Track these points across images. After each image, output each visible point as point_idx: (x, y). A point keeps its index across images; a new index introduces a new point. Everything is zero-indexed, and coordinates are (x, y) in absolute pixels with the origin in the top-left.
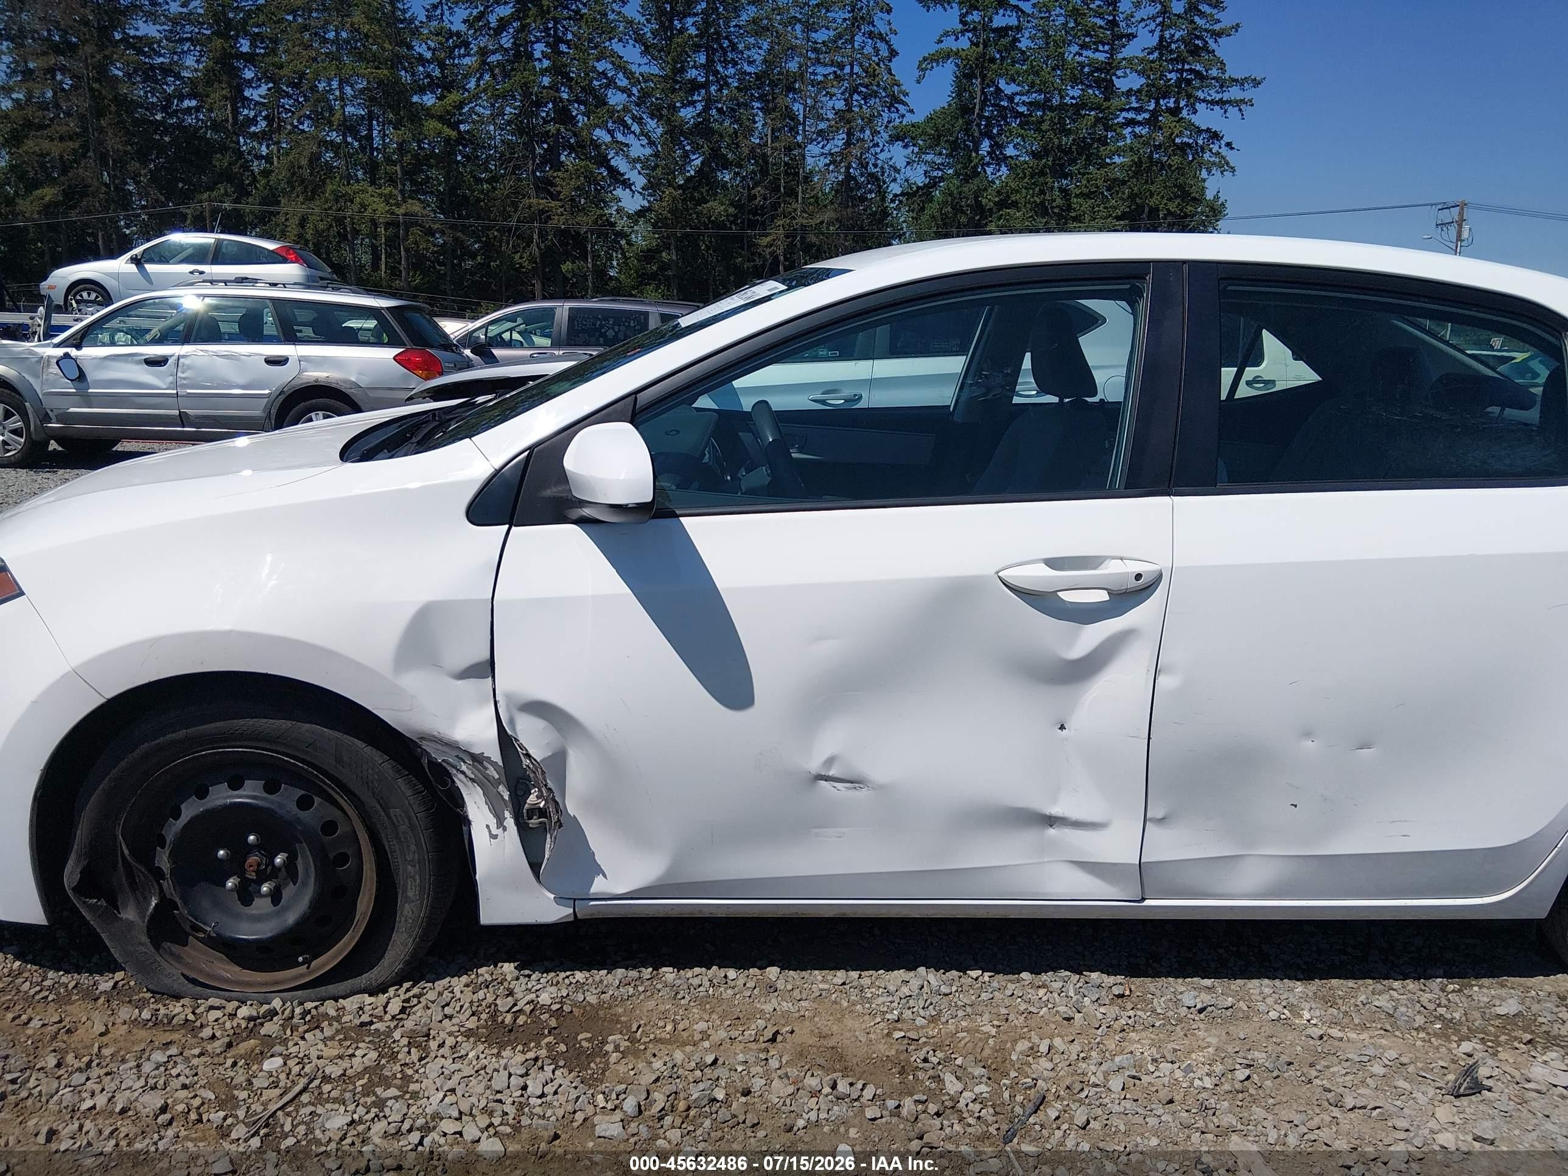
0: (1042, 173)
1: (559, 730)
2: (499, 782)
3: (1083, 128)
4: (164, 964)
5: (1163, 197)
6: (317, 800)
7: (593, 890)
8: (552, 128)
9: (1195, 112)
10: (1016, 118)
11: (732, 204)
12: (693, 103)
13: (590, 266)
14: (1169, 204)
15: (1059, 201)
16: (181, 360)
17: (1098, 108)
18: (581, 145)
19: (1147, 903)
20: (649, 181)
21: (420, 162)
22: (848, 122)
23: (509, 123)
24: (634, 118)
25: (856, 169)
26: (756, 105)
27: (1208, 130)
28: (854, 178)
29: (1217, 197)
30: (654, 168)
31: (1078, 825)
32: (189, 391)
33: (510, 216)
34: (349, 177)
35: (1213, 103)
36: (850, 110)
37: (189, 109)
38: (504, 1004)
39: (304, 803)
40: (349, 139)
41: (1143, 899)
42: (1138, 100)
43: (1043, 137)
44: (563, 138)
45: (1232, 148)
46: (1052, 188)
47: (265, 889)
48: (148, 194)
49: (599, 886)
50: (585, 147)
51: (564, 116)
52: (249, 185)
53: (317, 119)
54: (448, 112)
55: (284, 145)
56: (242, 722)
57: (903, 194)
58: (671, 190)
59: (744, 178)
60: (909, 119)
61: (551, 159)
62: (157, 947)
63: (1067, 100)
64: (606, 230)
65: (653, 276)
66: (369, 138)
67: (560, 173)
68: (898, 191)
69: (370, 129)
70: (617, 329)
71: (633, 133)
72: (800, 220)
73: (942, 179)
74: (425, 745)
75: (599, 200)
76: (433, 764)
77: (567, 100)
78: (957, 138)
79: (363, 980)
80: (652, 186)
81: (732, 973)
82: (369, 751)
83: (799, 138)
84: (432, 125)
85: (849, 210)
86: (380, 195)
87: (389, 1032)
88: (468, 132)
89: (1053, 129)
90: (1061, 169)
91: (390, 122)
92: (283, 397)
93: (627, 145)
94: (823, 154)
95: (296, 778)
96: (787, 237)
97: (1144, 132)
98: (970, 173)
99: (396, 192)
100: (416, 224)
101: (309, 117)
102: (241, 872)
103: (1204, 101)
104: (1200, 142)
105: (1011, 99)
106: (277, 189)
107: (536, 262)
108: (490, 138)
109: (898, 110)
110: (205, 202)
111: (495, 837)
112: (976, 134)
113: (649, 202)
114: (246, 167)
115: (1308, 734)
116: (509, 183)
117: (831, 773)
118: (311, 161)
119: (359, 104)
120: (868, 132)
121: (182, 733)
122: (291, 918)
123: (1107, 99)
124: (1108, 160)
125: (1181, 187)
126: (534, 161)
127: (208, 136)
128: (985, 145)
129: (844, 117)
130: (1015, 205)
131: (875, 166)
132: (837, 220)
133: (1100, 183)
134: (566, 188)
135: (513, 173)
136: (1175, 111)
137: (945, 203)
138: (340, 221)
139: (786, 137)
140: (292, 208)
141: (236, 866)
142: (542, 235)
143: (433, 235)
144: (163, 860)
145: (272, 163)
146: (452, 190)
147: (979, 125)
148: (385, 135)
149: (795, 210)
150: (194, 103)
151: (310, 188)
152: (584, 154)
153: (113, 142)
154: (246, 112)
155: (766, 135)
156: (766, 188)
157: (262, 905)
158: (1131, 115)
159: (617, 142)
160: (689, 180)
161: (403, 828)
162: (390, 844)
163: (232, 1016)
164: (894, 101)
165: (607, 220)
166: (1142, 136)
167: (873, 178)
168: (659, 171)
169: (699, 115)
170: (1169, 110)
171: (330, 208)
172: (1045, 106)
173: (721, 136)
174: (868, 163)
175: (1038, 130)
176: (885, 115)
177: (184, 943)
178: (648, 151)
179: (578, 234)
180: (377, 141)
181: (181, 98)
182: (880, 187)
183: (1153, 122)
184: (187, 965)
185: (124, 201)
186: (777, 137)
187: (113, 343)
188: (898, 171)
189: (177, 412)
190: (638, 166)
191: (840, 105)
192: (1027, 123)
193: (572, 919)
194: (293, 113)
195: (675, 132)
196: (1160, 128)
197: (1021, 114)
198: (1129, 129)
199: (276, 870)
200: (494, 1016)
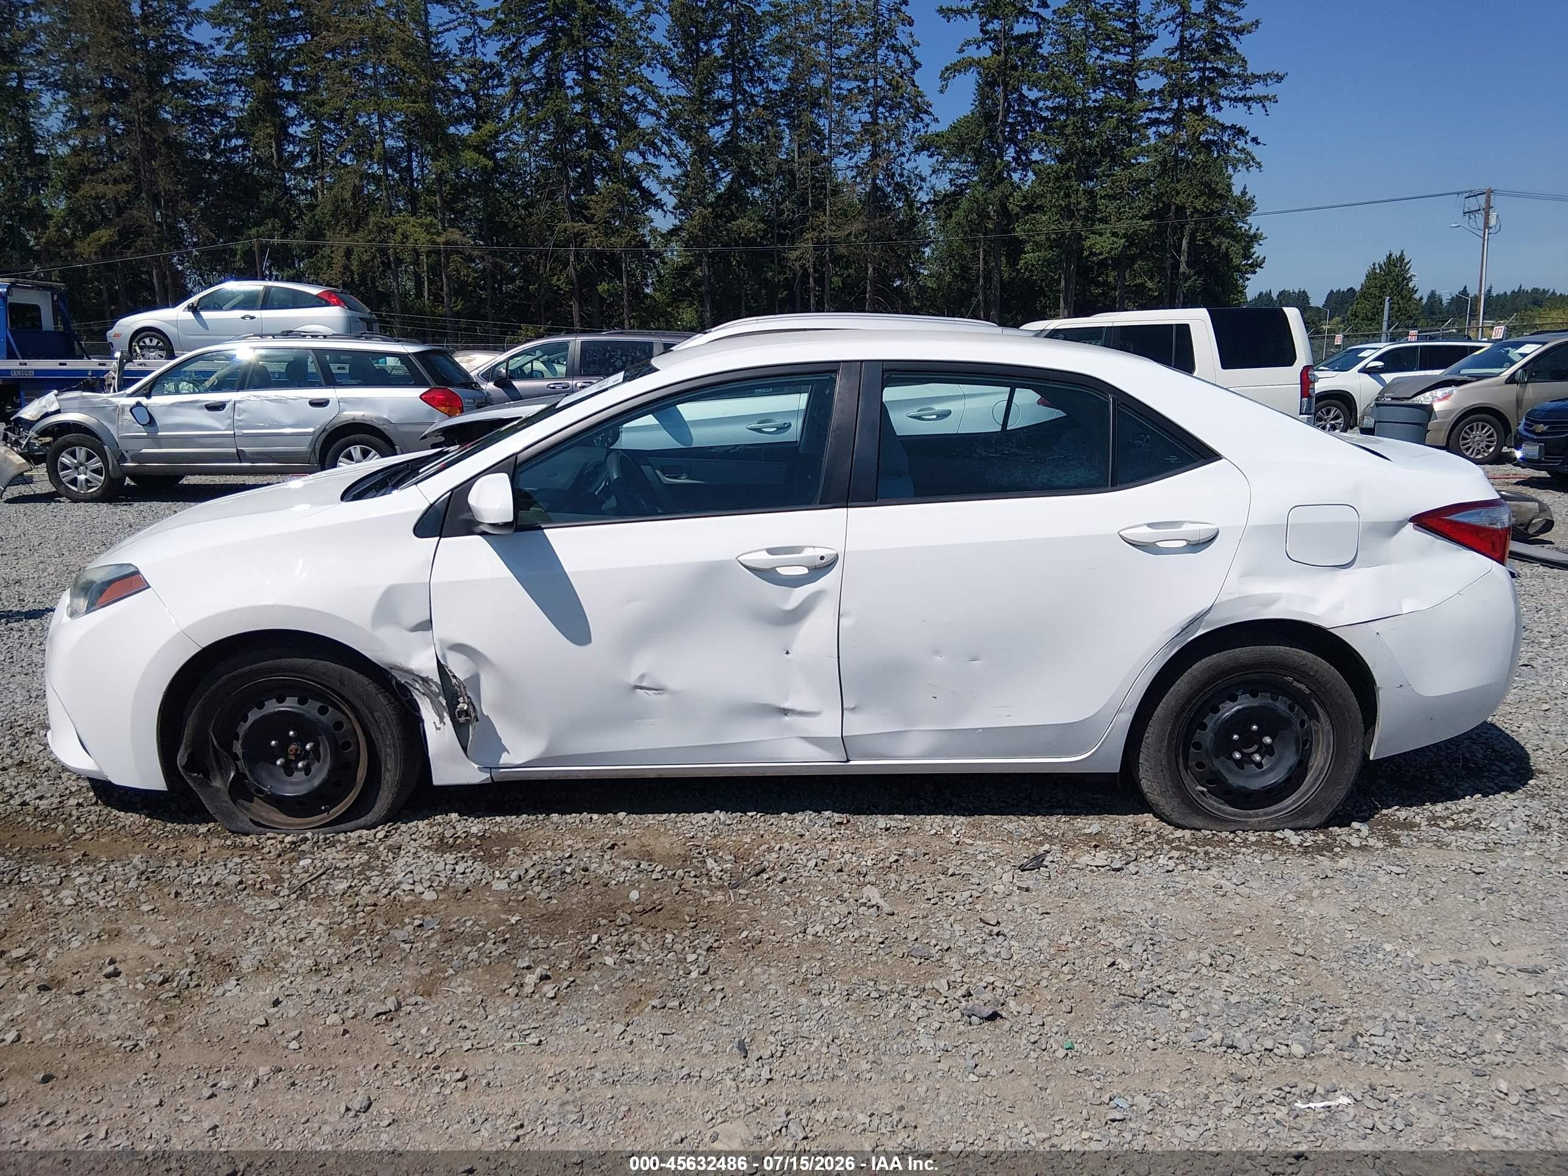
0: (1067, 177)
1: (473, 660)
2: (439, 694)
3: (1106, 128)
4: (240, 814)
5: (1189, 195)
6: (330, 709)
7: (501, 762)
8: (585, 153)
9: (1220, 109)
10: (1040, 123)
11: (762, 220)
12: (720, 123)
13: (625, 285)
14: (1196, 201)
15: (1084, 204)
16: (237, 405)
17: (1121, 110)
18: (614, 169)
19: (851, 763)
20: (680, 201)
21: (460, 191)
22: (873, 135)
23: (543, 149)
24: (663, 140)
25: (883, 180)
26: (783, 121)
27: (1233, 127)
28: (881, 189)
29: (1244, 193)
30: (684, 188)
31: (801, 713)
32: (245, 431)
33: (547, 240)
34: (391, 208)
35: (1237, 99)
36: (875, 122)
37: (236, 147)
38: (448, 834)
39: (323, 711)
40: (390, 171)
41: (848, 761)
42: (1161, 100)
43: (1067, 140)
44: (596, 162)
45: (1259, 143)
46: (1078, 190)
47: (300, 765)
48: (199, 232)
49: (505, 759)
50: (615, 170)
51: (596, 141)
52: (295, 219)
53: (360, 153)
54: (484, 142)
55: (328, 180)
56: (283, 660)
57: (930, 202)
58: (701, 209)
59: (772, 194)
60: (934, 128)
61: (585, 182)
62: (235, 802)
63: (1090, 104)
64: (640, 249)
65: (687, 293)
66: (409, 169)
67: (593, 197)
68: (925, 199)
69: (410, 161)
70: (624, 358)
71: (664, 154)
72: (828, 233)
73: (967, 186)
74: (394, 673)
75: (634, 221)
76: (398, 683)
77: (599, 125)
78: (982, 145)
79: (362, 821)
80: (683, 205)
81: (595, 816)
82: (360, 677)
83: (826, 152)
84: (469, 155)
85: (877, 221)
86: (421, 225)
87: (377, 847)
88: (503, 160)
89: (1076, 133)
90: (1087, 171)
91: (429, 153)
92: (324, 435)
93: (658, 167)
94: (849, 167)
95: (318, 696)
96: (816, 249)
97: (1168, 131)
98: (996, 178)
99: (435, 221)
100: (458, 252)
101: (351, 151)
102: (285, 755)
103: (1226, 98)
104: (1226, 139)
105: (1034, 103)
106: (322, 222)
107: (573, 284)
108: (525, 165)
109: (922, 120)
110: (252, 238)
111: (438, 729)
112: (1000, 141)
113: (680, 221)
114: (292, 200)
115: (937, 652)
116: (545, 207)
117: (643, 684)
118: (353, 195)
119: (398, 137)
120: (893, 144)
121: (247, 669)
122: (317, 782)
123: (1129, 101)
124: (1133, 161)
125: (1207, 185)
126: (568, 186)
127: (255, 173)
128: (1011, 153)
129: (870, 129)
130: (1041, 208)
131: (901, 175)
132: (865, 231)
133: (1125, 184)
134: (600, 212)
135: (548, 198)
136: (1199, 110)
137: (971, 211)
138: (383, 251)
139: (812, 153)
140: (337, 241)
141: (282, 751)
142: (577, 255)
143: (474, 261)
144: (238, 748)
145: (316, 197)
146: (490, 218)
147: (1002, 132)
148: (423, 166)
149: (823, 223)
150: (240, 142)
151: (354, 220)
152: (616, 177)
153: (164, 183)
154: (291, 148)
155: (793, 151)
156: (794, 202)
157: (299, 776)
158: (1155, 115)
159: (648, 164)
160: (719, 197)
161: (382, 725)
162: (375, 735)
163: (282, 842)
164: (919, 111)
165: (640, 241)
166: (1166, 136)
167: (900, 188)
168: (689, 191)
169: (728, 134)
170: (1193, 109)
171: (373, 240)
172: (1069, 110)
173: (749, 154)
174: (894, 174)
175: (1061, 134)
176: (911, 125)
177: (252, 801)
178: (678, 171)
179: (613, 254)
180: (416, 173)
181: (229, 137)
182: (907, 196)
183: (1177, 121)
184: (253, 814)
185: (176, 240)
186: (803, 152)
187: (178, 392)
188: (923, 180)
189: (234, 450)
190: (669, 187)
191: (866, 118)
192: (1051, 128)
193: (490, 781)
194: (335, 148)
195: (703, 152)
196: (1184, 127)
197: (1045, 119)
198: (1154, 129)
199: (307, 752)
200: (441, 840)
